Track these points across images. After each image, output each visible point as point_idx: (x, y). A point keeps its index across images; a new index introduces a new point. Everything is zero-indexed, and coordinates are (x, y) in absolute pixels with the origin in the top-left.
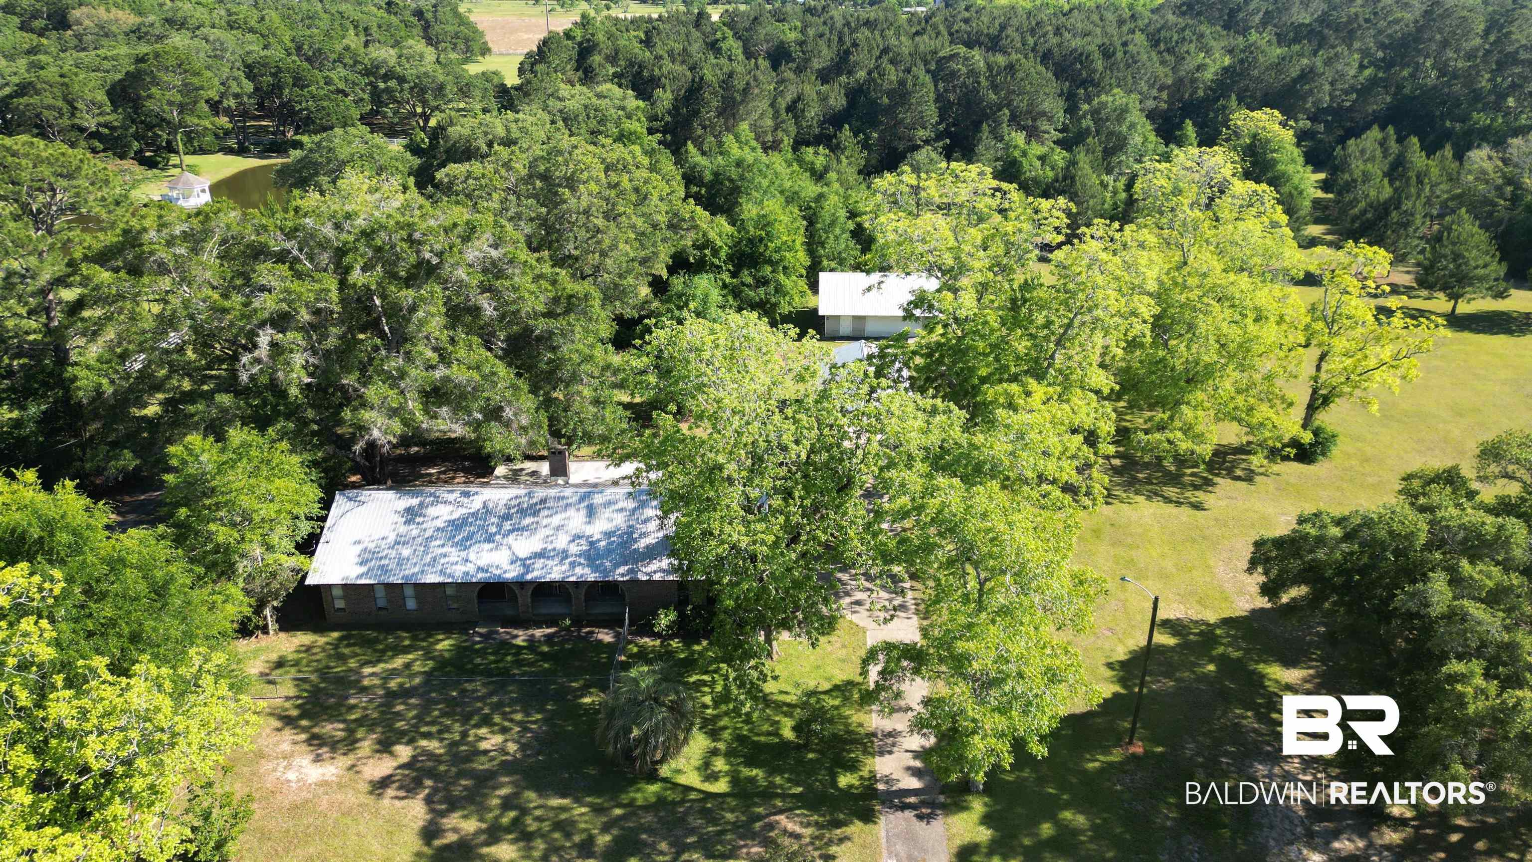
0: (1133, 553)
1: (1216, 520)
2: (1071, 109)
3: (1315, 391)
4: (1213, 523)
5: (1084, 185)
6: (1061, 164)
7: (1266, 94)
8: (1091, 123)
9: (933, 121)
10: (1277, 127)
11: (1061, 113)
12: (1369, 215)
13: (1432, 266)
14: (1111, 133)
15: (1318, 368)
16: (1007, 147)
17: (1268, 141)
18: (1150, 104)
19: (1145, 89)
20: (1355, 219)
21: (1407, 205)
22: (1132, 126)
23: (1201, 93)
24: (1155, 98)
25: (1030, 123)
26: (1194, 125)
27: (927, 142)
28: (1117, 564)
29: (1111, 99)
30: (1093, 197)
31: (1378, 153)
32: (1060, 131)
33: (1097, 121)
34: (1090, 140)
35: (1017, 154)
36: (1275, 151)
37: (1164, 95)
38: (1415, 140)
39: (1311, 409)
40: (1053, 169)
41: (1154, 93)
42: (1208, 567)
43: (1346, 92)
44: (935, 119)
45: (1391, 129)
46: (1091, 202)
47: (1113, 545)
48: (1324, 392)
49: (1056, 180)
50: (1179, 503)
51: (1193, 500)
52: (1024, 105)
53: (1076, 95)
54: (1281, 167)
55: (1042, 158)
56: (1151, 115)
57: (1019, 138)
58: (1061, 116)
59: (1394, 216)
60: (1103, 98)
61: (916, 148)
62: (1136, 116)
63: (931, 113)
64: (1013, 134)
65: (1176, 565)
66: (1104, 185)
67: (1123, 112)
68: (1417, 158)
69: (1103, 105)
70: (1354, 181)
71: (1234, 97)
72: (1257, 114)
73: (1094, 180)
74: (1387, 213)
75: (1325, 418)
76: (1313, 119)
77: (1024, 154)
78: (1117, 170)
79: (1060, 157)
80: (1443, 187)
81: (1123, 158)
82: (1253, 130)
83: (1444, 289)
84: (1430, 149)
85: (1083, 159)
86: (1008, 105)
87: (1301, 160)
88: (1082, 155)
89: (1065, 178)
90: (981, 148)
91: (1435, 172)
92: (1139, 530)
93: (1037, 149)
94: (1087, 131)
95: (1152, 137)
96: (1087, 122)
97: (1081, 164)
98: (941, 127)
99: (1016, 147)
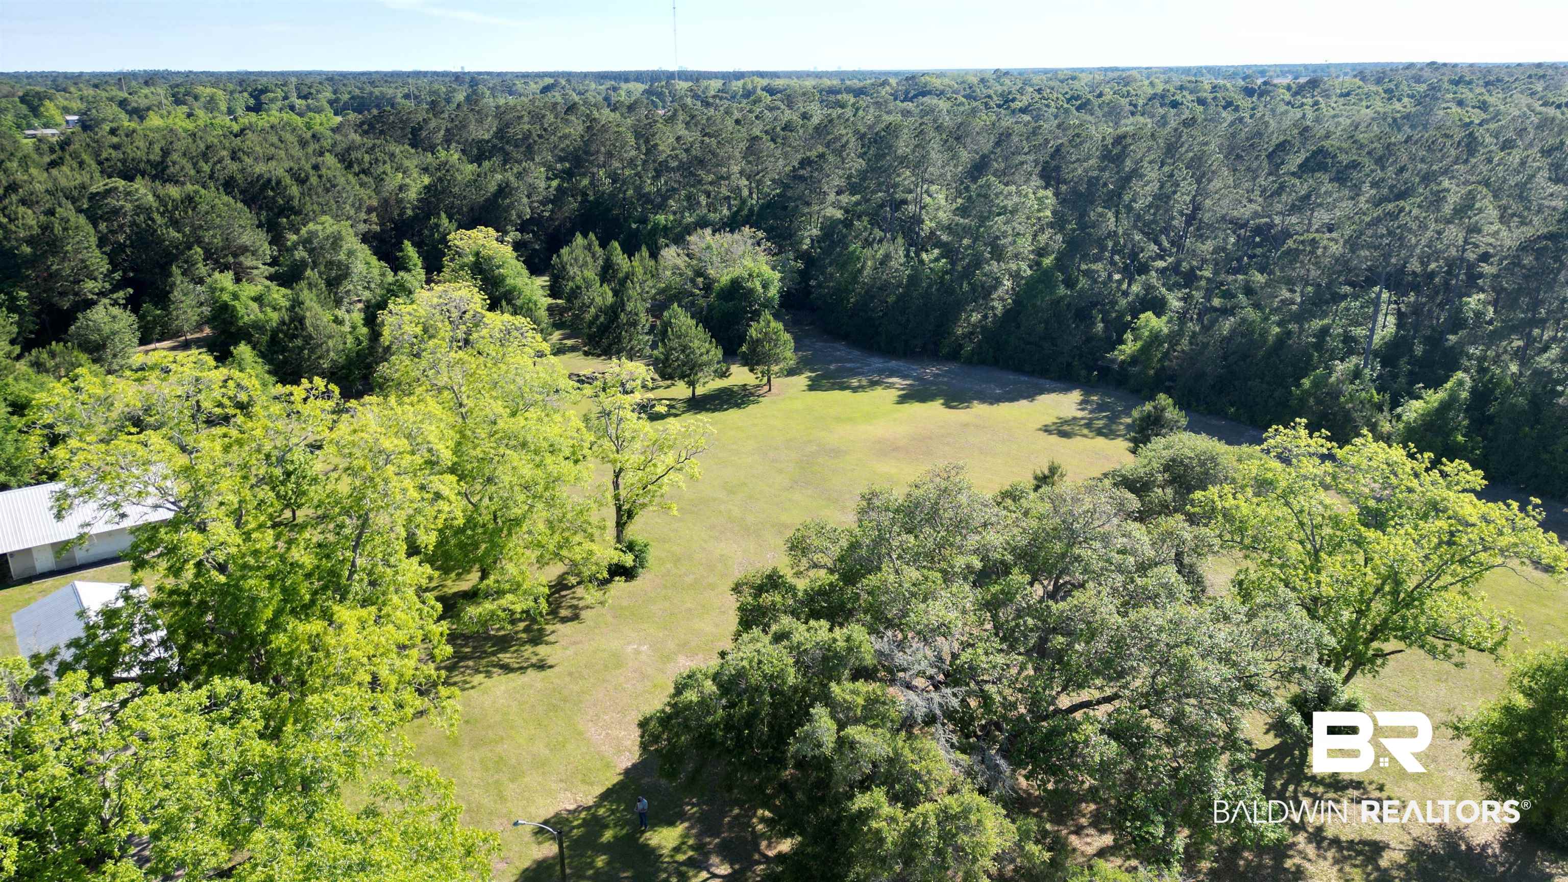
0: (499, 749)
1: (570, 674)
2: (277, 239)
3: (619, 509)
4: (567, 679)
5: (316, 327)
6: (285, 303)
7: (472, 209)
8: (305, 255)
9: (104, 270)
10: (495, 244)
11: (266, 246)
12: (602, 319)
13: (667, 359)
14: (330, 264)
15: (616, 486)
16: (213, 290)
17: (490, 258)
18: (363, 227)
19: (352, 212)
20: (591, 324)
21: (630, 307)
22: (350, 253)
23: (409, 212)
24: (365, 221)
25: (231, 259)
26: (414, 244)
27: (102, 294)
28: (487, 770)
29: (320, 227)
30: (330, 337)
31: (589, 259)
32: (269, 265)
33: (311, 251)
34: (308, 272)
35: (226, 297)
36: (498, 267)
37: (374, 217)
38: (616, 244)
39: (620, 526)
40: (275, 309)
41: (363, 216)
42: (580, 733)
43: (543, 203)
44: (105, 267)
45: (592, 235)
46: (331, 343)
47: (474, 747)
48: (626, 507)
49: (283, 323)
50: (523, 670)
51: (534, 660)
52: (218, 241)
53: (278, 224)
54: (509, 281)
55: (258, 299)
56: (365, 238)
57: (225, 280)
58: (267, 250)
59: (623, 317)
60: (311, 226)
61: (90, 304)
62: (351, 242)
63: (99, 262)
64: (217, 275)
65: (547, 745)
66: (338, 321)
67: (336, 241)
68: (621, 259)
69: (312, 234)
70: (579, 287)
71: (443, 215)
72: (473, 233)
73: (326, 317)
74: (617, 317)
75: (633, 531)
76: (522, 229)
77: (236, 297)
78: (346, 300)
79: (279, 295)
80: (650, 283)
81: (351, 287)
82: (475, 248)
83: (682, 377)
84: (630, 250)
85: (308, 297)
86: (199, 242)
87: (526, 272)
88: (306, 292)
89: (292, 320)
90: (176, 294)
91: (639, 271)
92: (498, 718)
93: (249, 290)
94: (303, 264)
95: (374, 260)
96: (300, 254)
97: (308, 303)
98: (117, 276)
99: (222, 290)
